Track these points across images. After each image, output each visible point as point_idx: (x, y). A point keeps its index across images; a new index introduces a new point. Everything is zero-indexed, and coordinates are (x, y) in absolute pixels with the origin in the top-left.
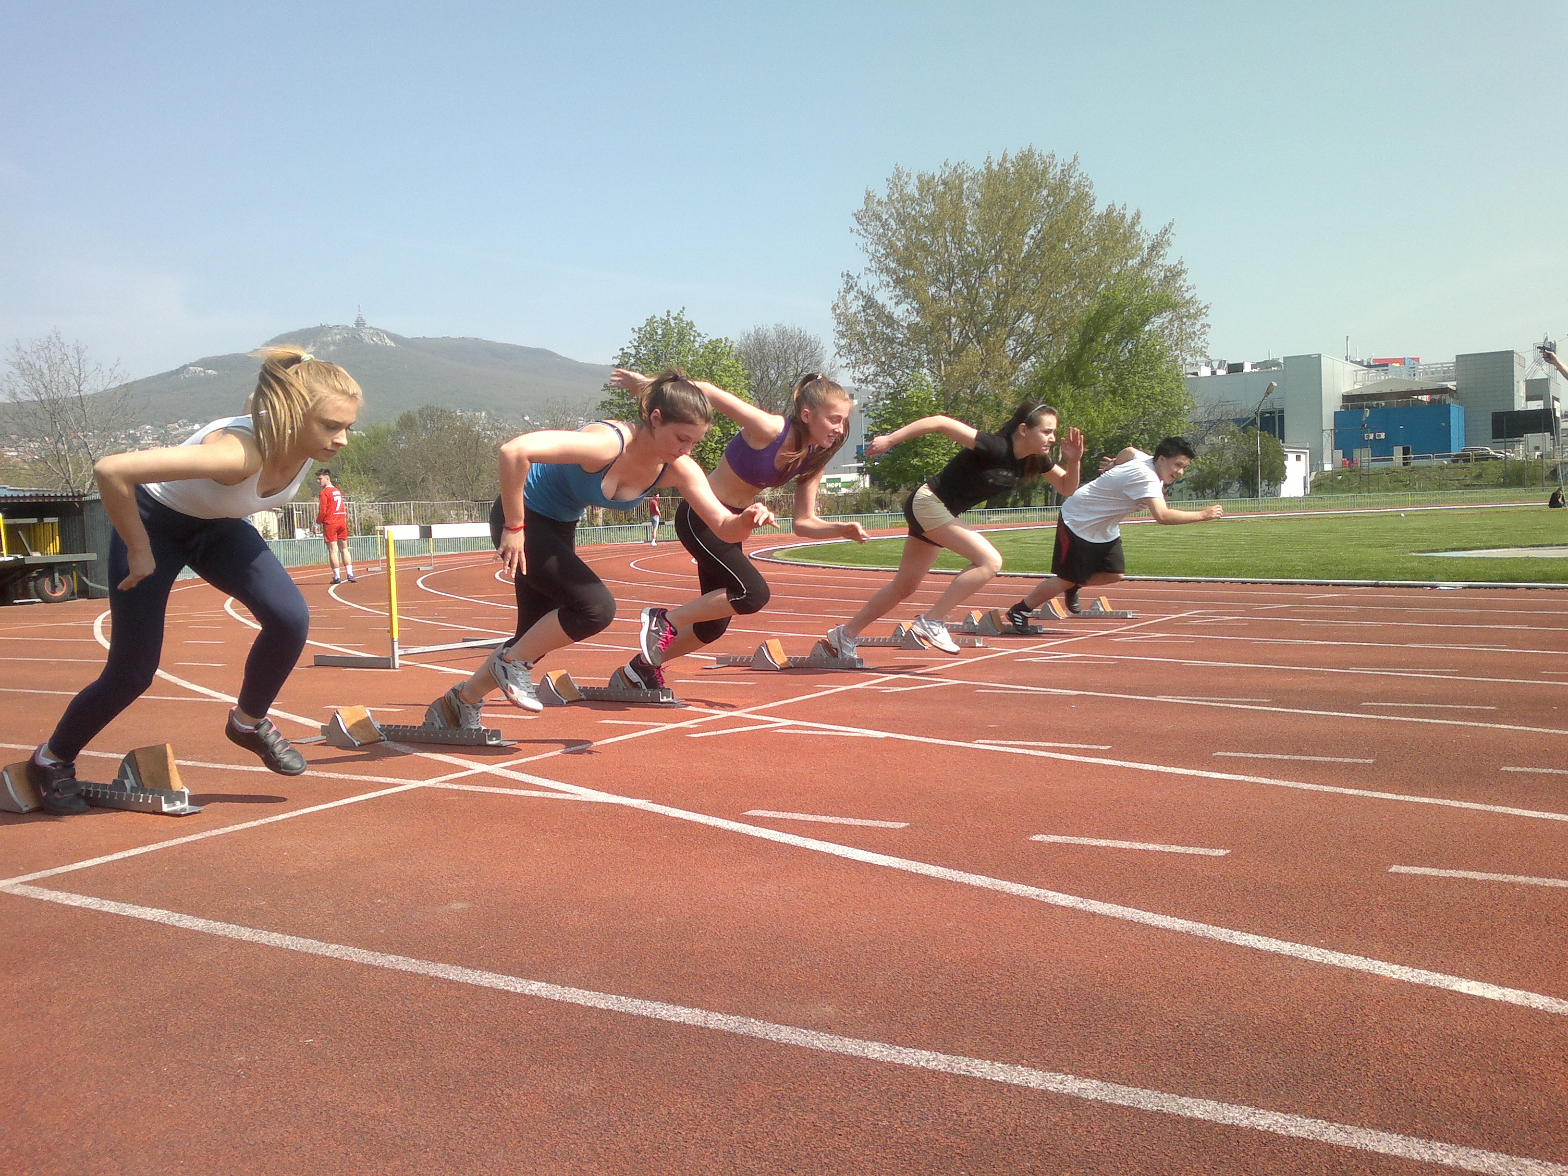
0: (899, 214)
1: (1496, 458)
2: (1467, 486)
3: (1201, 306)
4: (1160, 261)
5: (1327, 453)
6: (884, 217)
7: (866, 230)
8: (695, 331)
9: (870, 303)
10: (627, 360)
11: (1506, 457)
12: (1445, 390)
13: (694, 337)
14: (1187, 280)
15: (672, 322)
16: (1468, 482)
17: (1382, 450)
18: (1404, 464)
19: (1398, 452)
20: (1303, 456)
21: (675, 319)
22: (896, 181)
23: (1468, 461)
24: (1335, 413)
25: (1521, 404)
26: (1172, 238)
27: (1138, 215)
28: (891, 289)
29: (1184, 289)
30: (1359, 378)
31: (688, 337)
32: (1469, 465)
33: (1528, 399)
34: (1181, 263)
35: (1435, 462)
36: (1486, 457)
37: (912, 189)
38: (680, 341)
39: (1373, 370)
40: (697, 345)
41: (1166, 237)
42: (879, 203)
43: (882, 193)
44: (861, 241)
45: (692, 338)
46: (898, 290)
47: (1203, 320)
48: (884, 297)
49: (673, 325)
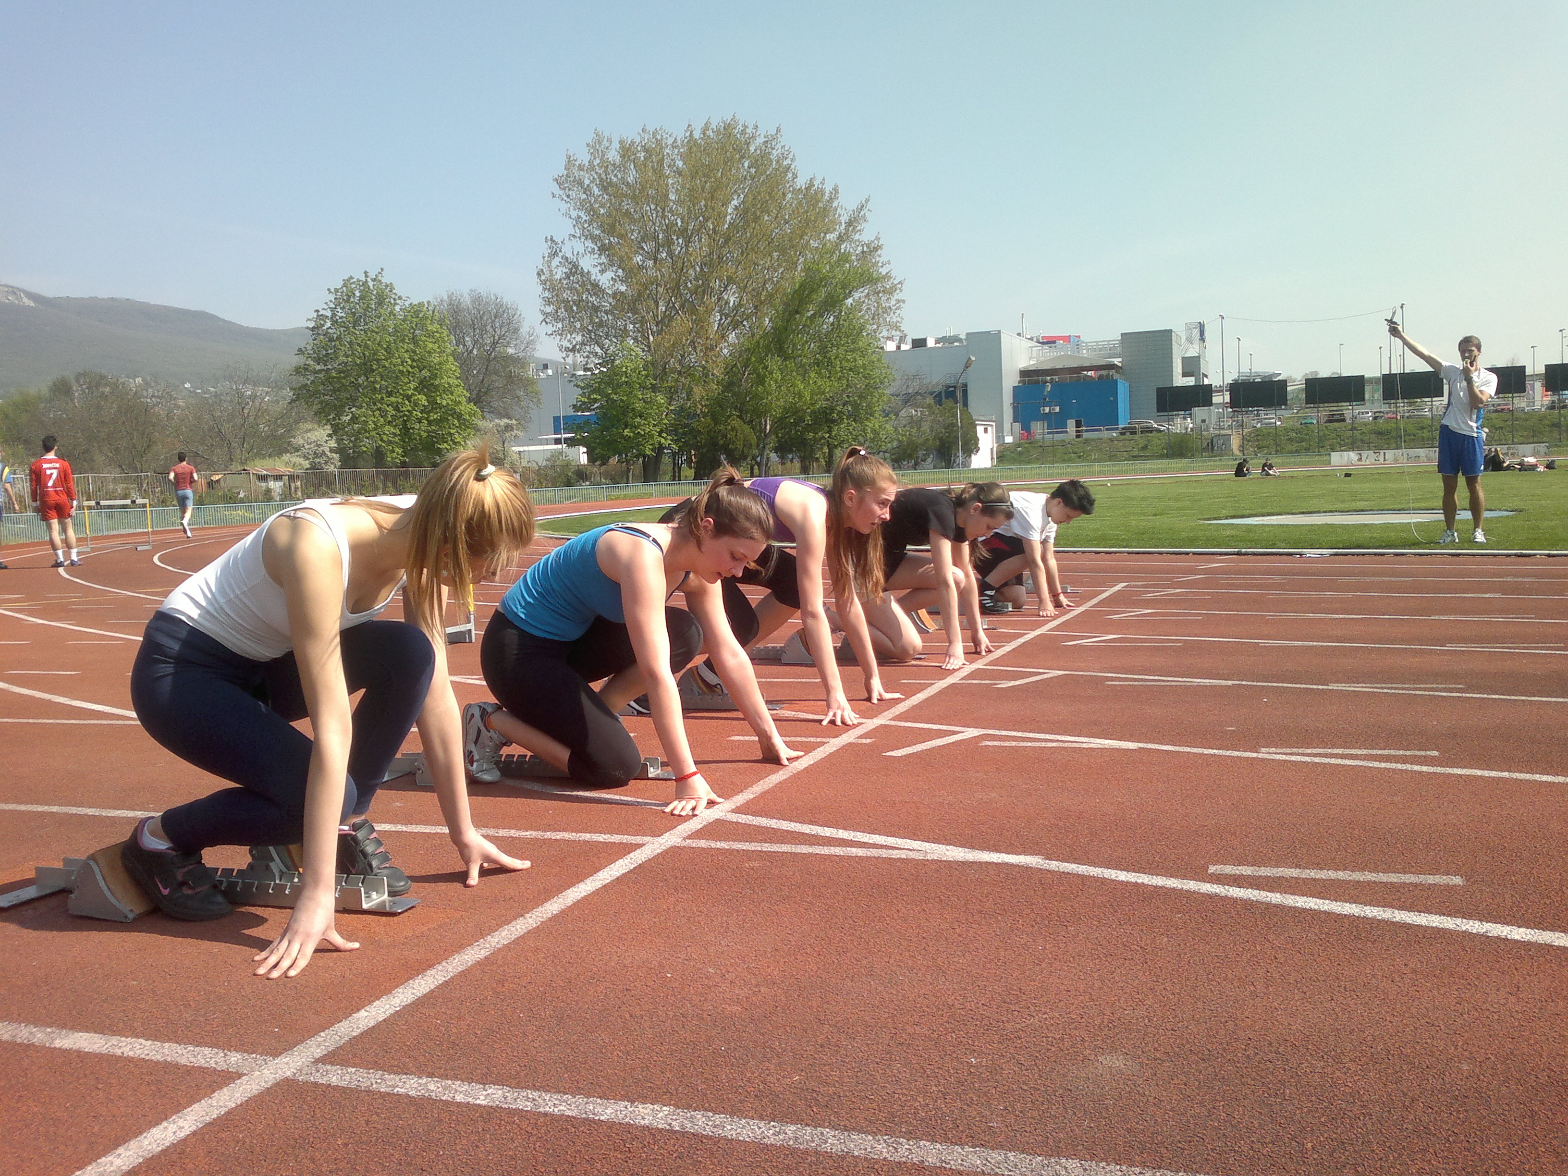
0: (601, 180)
1: (1160, 431)
2: (1135, 457)
3: (896, 282)
4: (857, 237)
5: (1007, 426)
6: (587, 182)
7: (568, 196)
8: (395, 294)
9: (574, 269)
10: (322, 322)
11: (1168, 429)
12: (1112, 366)
13: (395, 300)
14: (884, 255)
15: (371, 284)
16: (1136, 453)
17: (1057, 423)
18: (1078, 437)
19: (1071, 425)
20: (989, 429)
21: (374, 280)
22: (597, 146)
23: (1135, 433)
24: (1014, 387)
25: (1180, 381)
26: (868, 214)
27: (836, 190)
28: (597, 256)
29: (880, 264)
30: (1034, 355)
31: (387, 300)
32: (1136, 437)
33: (1184, 375)
34: (878, 239)
35: (1105, 434)
36: (1150, 430)
37: (613, 155)
38: (380, 303)
39: (1046, 347)
40: (397, 308)
41: (862, 213)
42: (581, 168)
43: (583, 157)
44: (564, 206)
45: (392, 302)
46: (603, 257)
47: (896, 296)
48: (589, 263)
49: (371, 287)
